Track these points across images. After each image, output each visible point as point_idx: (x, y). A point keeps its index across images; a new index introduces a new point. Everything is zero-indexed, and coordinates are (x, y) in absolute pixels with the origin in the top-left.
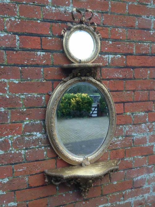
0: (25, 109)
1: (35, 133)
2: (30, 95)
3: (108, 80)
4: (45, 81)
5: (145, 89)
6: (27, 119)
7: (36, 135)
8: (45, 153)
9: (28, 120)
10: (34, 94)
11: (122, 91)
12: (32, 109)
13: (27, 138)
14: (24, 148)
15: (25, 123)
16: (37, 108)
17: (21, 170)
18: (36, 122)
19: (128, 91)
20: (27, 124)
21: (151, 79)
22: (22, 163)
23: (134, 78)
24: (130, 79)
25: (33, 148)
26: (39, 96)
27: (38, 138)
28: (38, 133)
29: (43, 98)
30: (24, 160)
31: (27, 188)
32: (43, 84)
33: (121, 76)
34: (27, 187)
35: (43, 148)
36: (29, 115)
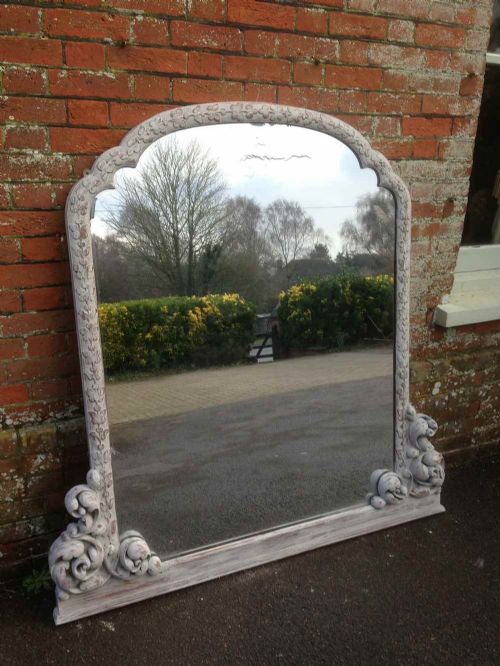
0: (6, 98)
1: (29, 151)
2: (15, 67)
3: (186, 49)
4: (46, 38)
5: (269, 80)
6: (12, 118)
7: (32, 156)
8: (54, 195)
9: (15, 120)
10: (24, 65)
11: (218, 79)
12: (20, 98)
13: (13, 160)
14: (10, 180)
15: (8, 127)
16: (31, 96)
17: (5, 224)
18: (31, 128)
19: (231, 80)
20: (11, 130)
21: (282, 58)
22: (6, 210)
23: (245, 52)
24: (237, 53)
25: (27, 182)
26: (35, 71)
27: (38, 162)
28: (36, 152)
29: (44, 76)
30: (11, 205)
31: (19, 263)
32: (43, 45)
33: (216, 44)
34: (20, 260)
35: (48, 184)
36: (14, 111)
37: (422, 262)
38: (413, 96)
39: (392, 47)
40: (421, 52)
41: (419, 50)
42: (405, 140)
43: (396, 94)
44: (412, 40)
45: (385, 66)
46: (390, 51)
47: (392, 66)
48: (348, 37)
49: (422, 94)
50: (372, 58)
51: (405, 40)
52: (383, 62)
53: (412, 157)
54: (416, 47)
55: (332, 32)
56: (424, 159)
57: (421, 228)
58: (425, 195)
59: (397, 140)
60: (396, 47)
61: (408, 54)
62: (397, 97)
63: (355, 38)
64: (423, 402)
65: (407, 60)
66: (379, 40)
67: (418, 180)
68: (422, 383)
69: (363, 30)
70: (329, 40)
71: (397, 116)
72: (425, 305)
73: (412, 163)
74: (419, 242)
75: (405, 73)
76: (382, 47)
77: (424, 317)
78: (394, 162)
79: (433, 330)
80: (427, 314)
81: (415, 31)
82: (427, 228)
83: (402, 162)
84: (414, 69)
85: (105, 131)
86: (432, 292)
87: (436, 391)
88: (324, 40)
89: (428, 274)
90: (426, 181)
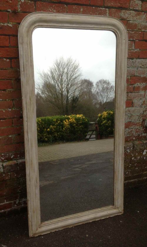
33: (55, 11)
37: (141, 101)
38: (140, 32)
39: (131, 11)
40: (144, 14)
41: (143, 13)
42: (136, 51)
43: (133, 31)
44: (140, 9)
45: (128, 19)
46: (131, 13)
47: (131, 19)
48: (112, 7)
49: (144, 31)
50: (123, 16)
51: (137, 9)
52: (127, 18)
53: (139, 58)
54: (142, 12)
55: (106, 5)
56: (143, 59)
57: (141, 87)
58: (144, 74)
59: (132, 51)
60: (134, 12)
61: (139, 15)
62: (133, 32)
63: (115, 8)
64: (139, 158)
65: (138, 17)
66: (126, 9)
67: (141, 67)
68: (139, 150)
69: (119, 5)
70: (104, 9)
71: (133, 41)
72: (142, 118)
73: (138, 60)
74: (140, 93)
75: (136, 23)
76: (127, 12)
77: (141, 123)
78: (131, 60)
79: (145, 128)
80: (142, 122)
81: (142, 5)
82: (144, 87)
83: (134, 60)
84: (141, 21)
85: (7, 48)
86: (145, 113)
87: (144, 153)
88: (102, 9)
89: (143, 106)
90: (144, 68)
